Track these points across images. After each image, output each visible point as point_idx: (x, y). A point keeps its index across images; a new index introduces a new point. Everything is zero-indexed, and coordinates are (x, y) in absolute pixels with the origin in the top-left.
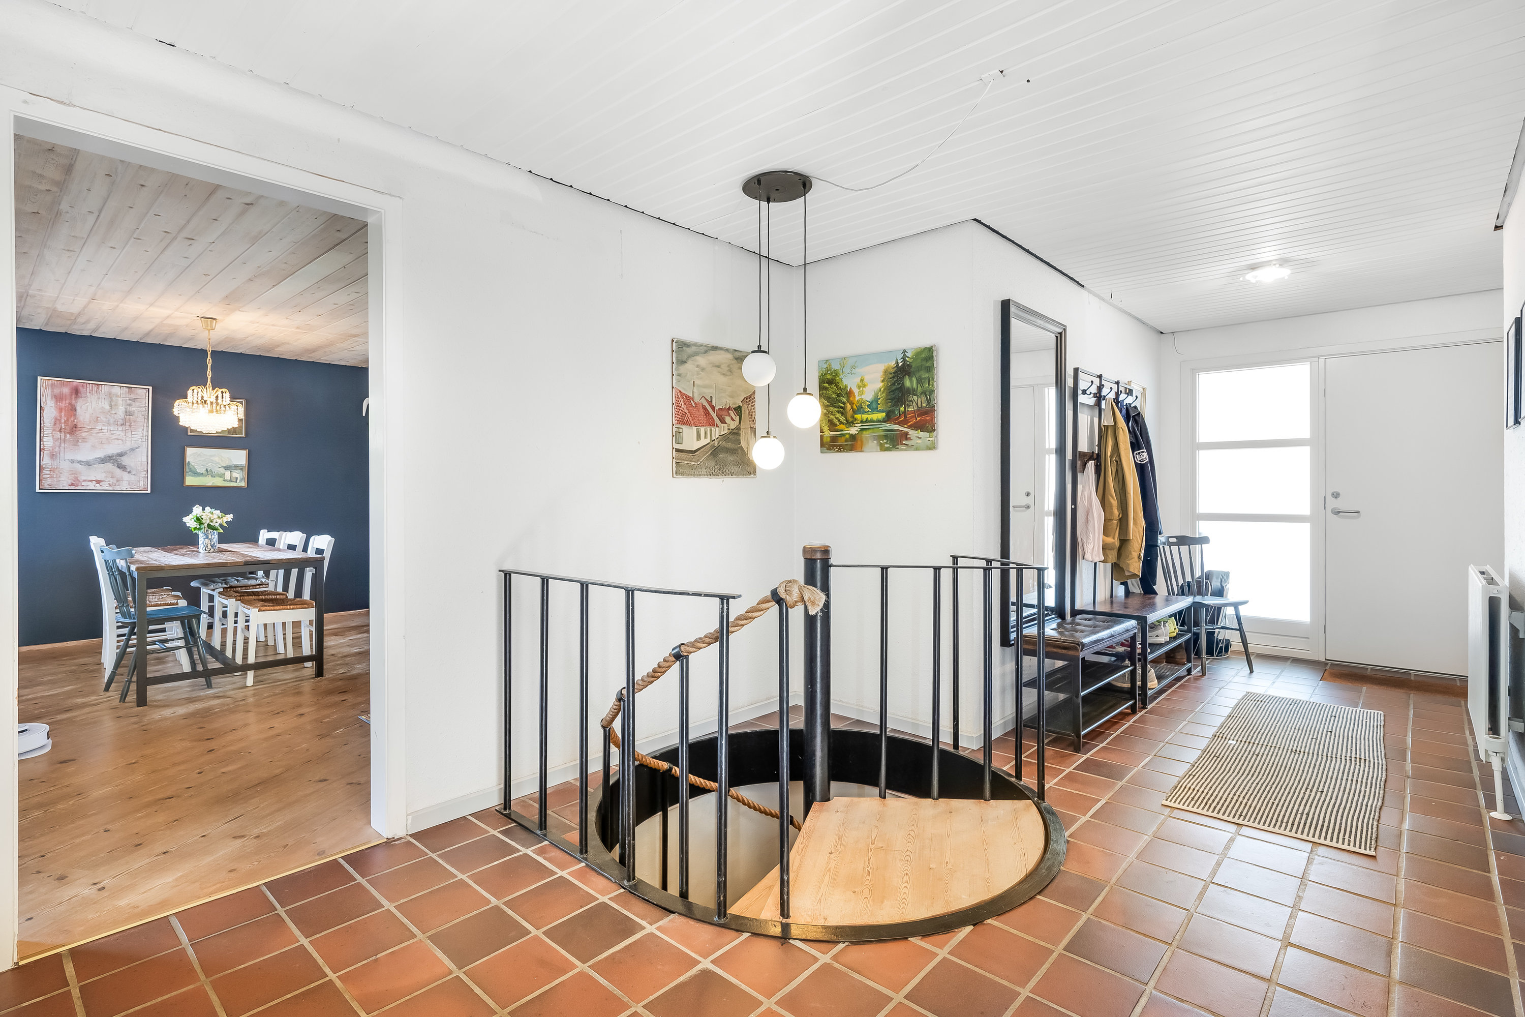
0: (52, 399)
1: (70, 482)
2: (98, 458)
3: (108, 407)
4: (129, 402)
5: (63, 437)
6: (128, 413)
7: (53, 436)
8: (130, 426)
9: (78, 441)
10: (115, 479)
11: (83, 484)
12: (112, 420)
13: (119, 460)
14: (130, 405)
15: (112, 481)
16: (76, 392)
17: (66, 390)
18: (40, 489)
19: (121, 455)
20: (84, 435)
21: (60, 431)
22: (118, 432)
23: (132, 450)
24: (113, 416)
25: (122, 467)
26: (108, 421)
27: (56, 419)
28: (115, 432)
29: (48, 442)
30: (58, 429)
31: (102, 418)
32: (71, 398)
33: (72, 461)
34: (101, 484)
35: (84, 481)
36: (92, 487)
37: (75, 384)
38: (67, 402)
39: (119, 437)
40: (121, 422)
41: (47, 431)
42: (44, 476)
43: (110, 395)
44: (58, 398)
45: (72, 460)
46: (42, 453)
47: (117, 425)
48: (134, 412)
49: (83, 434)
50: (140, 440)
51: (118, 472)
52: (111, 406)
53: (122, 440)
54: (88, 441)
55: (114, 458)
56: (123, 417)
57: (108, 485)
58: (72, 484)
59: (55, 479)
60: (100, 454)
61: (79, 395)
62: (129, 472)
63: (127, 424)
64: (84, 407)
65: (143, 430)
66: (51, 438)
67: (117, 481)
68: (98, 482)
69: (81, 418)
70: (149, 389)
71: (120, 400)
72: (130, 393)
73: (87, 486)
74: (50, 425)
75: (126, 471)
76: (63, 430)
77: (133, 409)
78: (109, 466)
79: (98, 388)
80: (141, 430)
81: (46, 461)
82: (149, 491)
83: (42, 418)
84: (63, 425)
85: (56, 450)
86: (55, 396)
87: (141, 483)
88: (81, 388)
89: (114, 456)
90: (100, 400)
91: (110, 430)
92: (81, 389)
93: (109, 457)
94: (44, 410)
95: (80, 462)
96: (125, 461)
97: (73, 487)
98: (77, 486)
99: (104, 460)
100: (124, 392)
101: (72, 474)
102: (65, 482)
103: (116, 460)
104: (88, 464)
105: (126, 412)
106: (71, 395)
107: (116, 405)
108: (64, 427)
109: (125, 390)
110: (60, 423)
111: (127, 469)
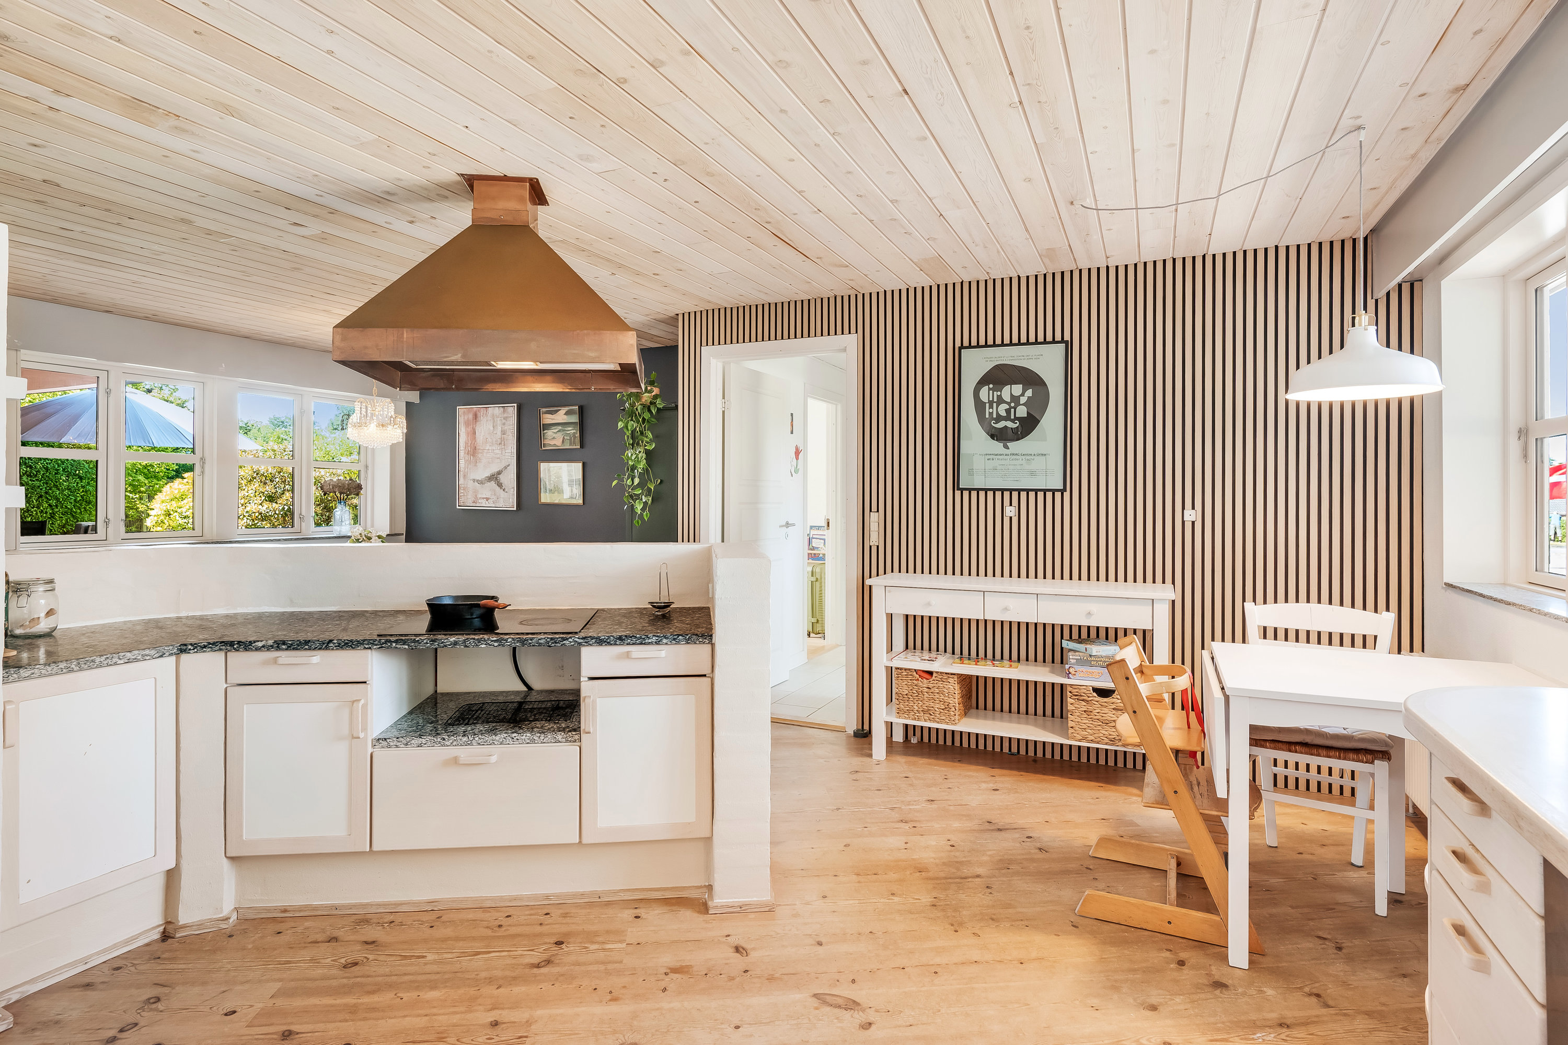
0: (464, 425)
1: (473, 499)
2: (487, 477)
3: (492, 428)
4: (504, 421)
5: (469, 458)
6: (504, 433)
7: (465, 457)
8: (504, 444)
9: (477, 462)
10: (497, 496)
11: (480, 501)
12: (494, 440)
13: (498, 478)
14: (504, 424)
15: (495, 498)
16: (476, 417)
17: (471, 416)
18: (459, 506)
19: (499, 473)
20: (480, 456)
22: (498, 451)
23: (506, 468)
24: (495, 436)
25: (500, 485)
26: (492, 441)
27: (466, 443)
28: (496, 451)
29: (462, 464)
30: (467, 453)
31: (489, 439)
32: (473, 423)
33: (474, 480)
34: (489, 501)
35: (479, 498)
37: (475, 409)
38: (471, 427)
39: (498, 456)
40: (499, 441)
41: (462, 454)
42: (461, 494)
43: (493, 417)
44: (467, 424)
46: (459, 474)
47: (497, 444)
48: (506, 431)
49: (479, 454)
50: (510, 457)
51: (498, 489)
52: (494, 427)
53: (500, 458)
54: (481, 461)
56: (500, 436)
57: (492, 502)
58: (474, 502)
59: (466, 497)
60: (488, 474)
61: (477, 419)
62: (504, 490)
63: (503, 442)
64: (480, 431)
65: (512, 447)
66: (464, 460)
67: (497, 499)
68: (487, 499)
69: (478, 441)
70: (514, 406)
71: (499, 419)
72: (504, 412)
73: (482, 503)
74: (463, 448)
75: (502, 489)
76: (469, 453)
77: (506, 428)
78: (493, 483)
79: (486, 411)
80: (510, 447)
81: (462, 481)
82: (515, 509)
83: (459, 443)
84: (469, 448)
85: (466, 471)
86: (465, 422)
87: (511, 499)
89: (495, 475)
90: (488, 422)
91: (493, 450)
92: (479, 414)
93: (493, 476)
94: (460, 436)
95: (478, 481)
96: (501, 479)
97: (474, 504)
98: (476, 503)
99: (490, 479)
100: (501, 412)
101: (474, 492)
102: (470, 500)
103: (494, 478)
104: (481, 482)
105: (502, 432)
106: (474, 420)
107: (496, 425)
108: (470, 450)
109: (501, 409)
110: (468, 446)
111: (502, 486)
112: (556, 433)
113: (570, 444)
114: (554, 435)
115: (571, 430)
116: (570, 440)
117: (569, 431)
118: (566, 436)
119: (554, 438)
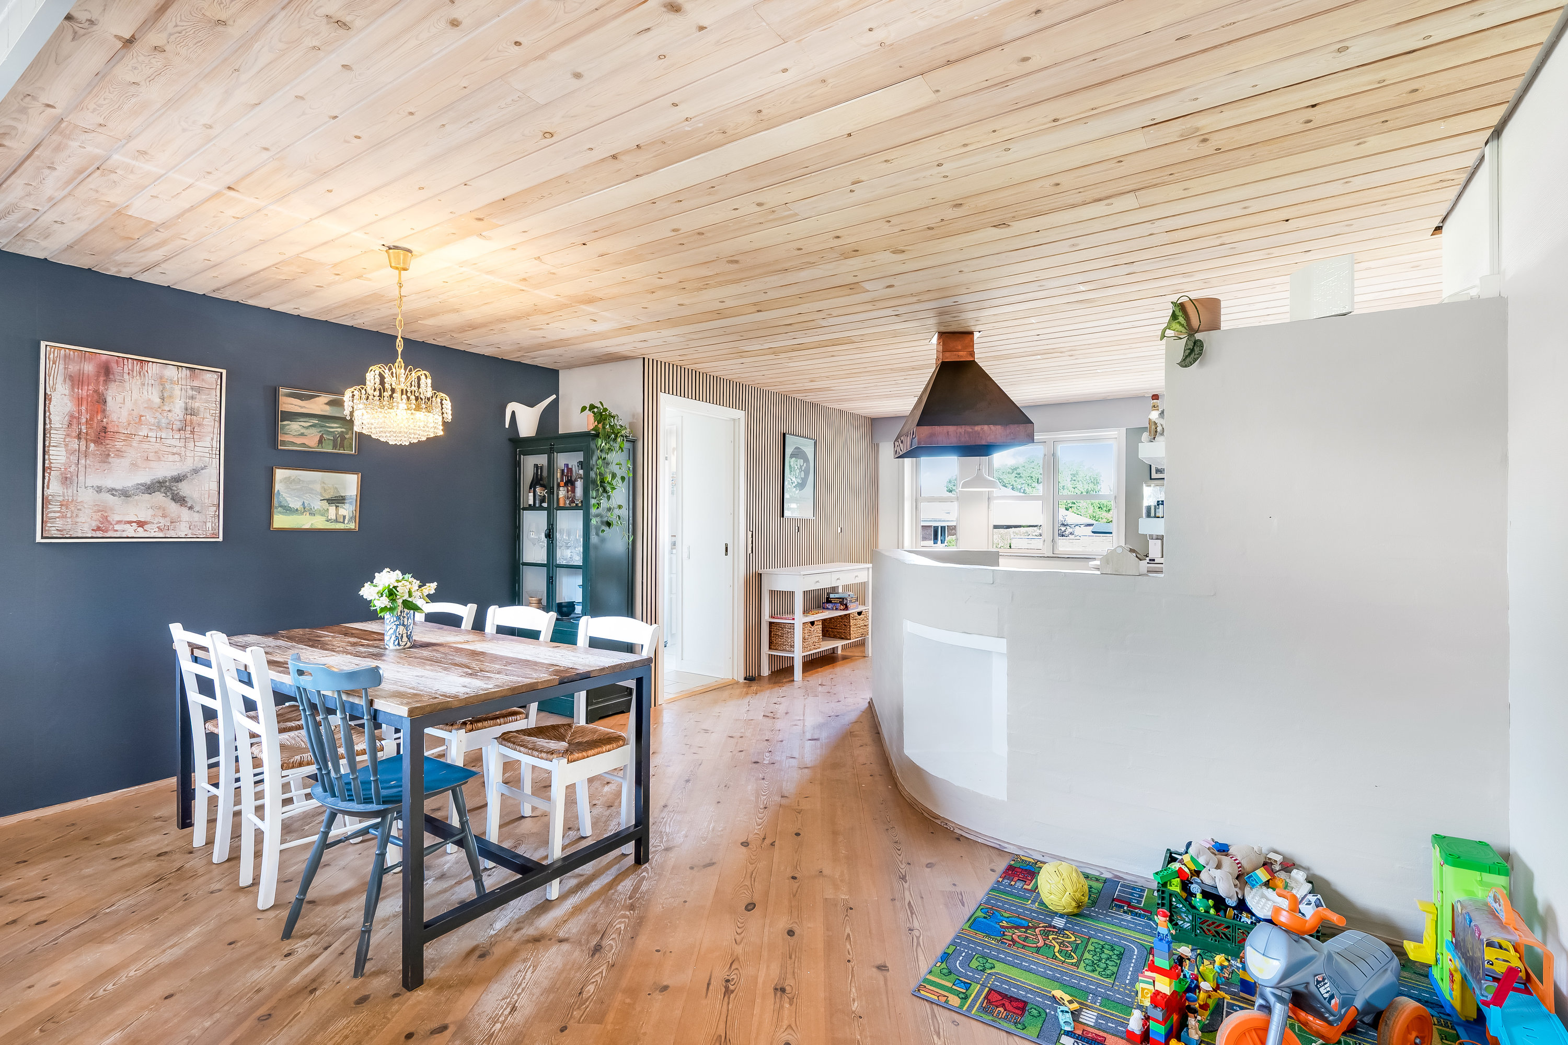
0: (65, 380)
1: (94, 524)
2: (141, 484)
3: (157, 400)
4: (190, 392)
5: (83, 448)
6: (190, 412)
7: (66, 445)
8: (192, 432)
9: (109, 455)
10: (168, 519)
11: (116, 527)
12: (164, 421)
13: (174, 488)
14: (192, 398)
15: (163, 522)
16: (106, 371)
17: (89, 368)
18: (43, 537)
19: (178, 479)
20: (119, 445)
21: (79, 438)
22: (173, 440)
23: (196, 471)
24: (165, 414)
25: (180, 500)
26: (158, 422)
27: (72, 416)
28: (168, 441)
29: (58, 456)
30: (74, 434)
31: (149, 417)
32: (98, 383)
33: (99, 490)
34: (146, 527)
35: (119, 522)
36: (131, 532)
37: (104, 357)
38: (90, 387)
39: (175, 450)
40: (178, 425)
41: (56, 436)
42: (50, 515)
43: (161, 380)
44: (76, 381)
45: (98, 487)
46: (47, 475)
47: (172, 429)
48: (198, 410)
49: (117, 443)
50: (208, 455)
51: (173, 507)
52: (163, 399)
53: (179, 454)
54: (125, 454)
55: (167, 484)
56: (181, 417)
57: (157, 530)
58: (99, 529)
59: (69, 520)
60: (145, 477)
61: (111, 376)
62: (191, 508)
63: (188, 428)
64: (119, 399)
65: (212, 439)
66: (64, 449)
67: (171, 523)
68: (141, 524)
69: (114, 417)
70: (221, 373)
71: (177, 388)
72: (193, 377)
73: (123, 531)
74: (61, 426)
75: (186, 506)
76: (83, 436)
77: (197, 405)
78: (159, 498)
79: (142, 368)
80: (209, 439)
81: (55, 488)
82: (221, 539)
83: (47, 414)
84: (83, 427)
85: (72, 470)
86: (70, 376)
87: (209, 525)
88: (114, 365)
89: (166, 481)
90: (146, 387)
91: (161, 438)
92: (115, 367)
93: (159, 482)
94: (50, 400)
95: (112, 491)
96: (184, 489)
97: (99, 534)
98: (106, 532)
99: (150, 488)
100: (184, 376)
101: (99, 511)
102: (86, 525)
103: (169, 488)
104: (125, 494)
105: (186, 409)
106: (98, 376)
107: (170, 397)
108: (85, 431)
109: (186, 373)
110: (79, 423)
111: (186, 502)
112: (307, 428)
113: (335, 447)
114: (303, 431)
115: (337, 428)
116: (335, 441)
117: (333, 428)
118: (328, 435)
119: (302, 434)
